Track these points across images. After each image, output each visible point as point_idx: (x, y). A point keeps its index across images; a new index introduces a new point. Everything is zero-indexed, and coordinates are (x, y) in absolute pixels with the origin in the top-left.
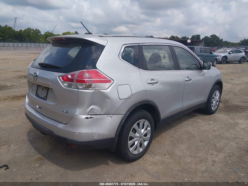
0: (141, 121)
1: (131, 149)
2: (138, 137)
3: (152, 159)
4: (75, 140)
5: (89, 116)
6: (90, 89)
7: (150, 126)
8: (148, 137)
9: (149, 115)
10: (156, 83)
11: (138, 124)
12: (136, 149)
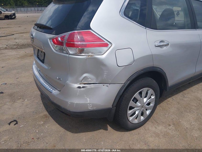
0: (143, 90)
1: (131, 119)
2: (139, 106)
3: (154, 129)
4: (68, 110)
5: (81, 86)
6: (83, 54)
7: (154, 94)
8: (152, 106)
9: (154, 82)
10: (166, 45)
11: (141, 93)
12: (136, 118)
